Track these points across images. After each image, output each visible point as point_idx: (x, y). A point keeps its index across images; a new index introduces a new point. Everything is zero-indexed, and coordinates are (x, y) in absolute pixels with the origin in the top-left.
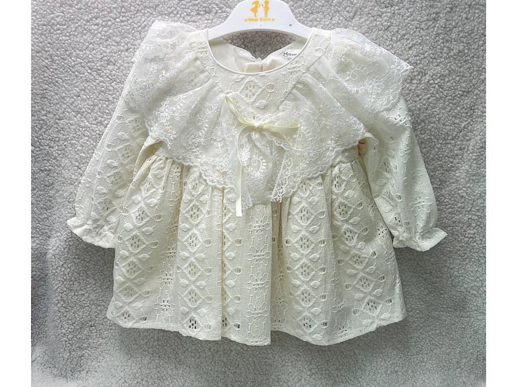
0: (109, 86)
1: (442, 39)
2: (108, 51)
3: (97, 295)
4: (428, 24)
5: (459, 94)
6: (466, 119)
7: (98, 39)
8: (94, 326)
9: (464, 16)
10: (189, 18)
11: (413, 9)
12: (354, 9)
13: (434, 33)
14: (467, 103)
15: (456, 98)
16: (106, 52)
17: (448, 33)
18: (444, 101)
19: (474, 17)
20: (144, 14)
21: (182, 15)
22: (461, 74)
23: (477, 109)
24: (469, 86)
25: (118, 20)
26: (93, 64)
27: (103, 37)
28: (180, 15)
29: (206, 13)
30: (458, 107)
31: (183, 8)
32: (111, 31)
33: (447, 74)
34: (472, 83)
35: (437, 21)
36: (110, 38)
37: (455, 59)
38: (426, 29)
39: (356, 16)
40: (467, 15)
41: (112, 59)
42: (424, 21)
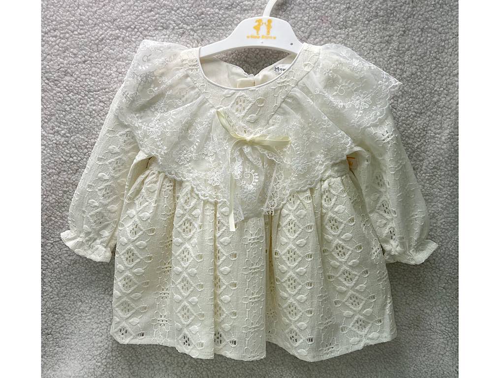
0: (66, 97)
1: (395, 61)
2: (65, 62)
3: (54, 303)
4: (382, 46)
5: (412, 115)
6: (419, 140)
7: (55, 51)
8: (51, 334)
9: (417, 39)
10: (146, 33)
11: (366, 32)
12: (309, 30)
13: (387, 55)
14: (420, 124)
15: (409, 118)
16: (63, 64)
17: (401, 56)
18: (398, 121)
19: (426, 41)
20: (102, 28)
21: (140, 30)
22: (414, 96)
23: (430, 130)
24: (421, 107)
25: (76, 33)
26: (50, 74)
27: (61, 49)
28: (138, 29)
29: (164, 28)
30: (412, 128)
31: (141, 23)
32: (68, 43)
33: (400, 95)
34: (424, 104)
35: (390, 43)
36: (67, 49)
37: (407, 80)
38: (379, 51)
39: (310, 37)
40: (420, 39)
41: (69, 70)
42: (377, 43)
